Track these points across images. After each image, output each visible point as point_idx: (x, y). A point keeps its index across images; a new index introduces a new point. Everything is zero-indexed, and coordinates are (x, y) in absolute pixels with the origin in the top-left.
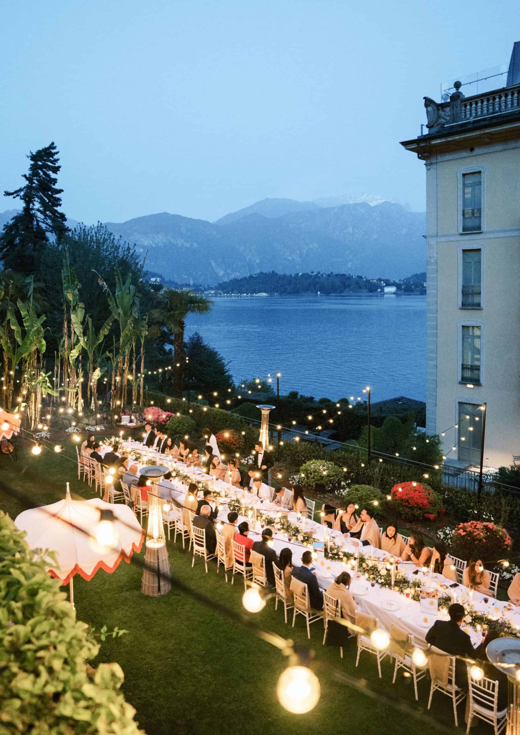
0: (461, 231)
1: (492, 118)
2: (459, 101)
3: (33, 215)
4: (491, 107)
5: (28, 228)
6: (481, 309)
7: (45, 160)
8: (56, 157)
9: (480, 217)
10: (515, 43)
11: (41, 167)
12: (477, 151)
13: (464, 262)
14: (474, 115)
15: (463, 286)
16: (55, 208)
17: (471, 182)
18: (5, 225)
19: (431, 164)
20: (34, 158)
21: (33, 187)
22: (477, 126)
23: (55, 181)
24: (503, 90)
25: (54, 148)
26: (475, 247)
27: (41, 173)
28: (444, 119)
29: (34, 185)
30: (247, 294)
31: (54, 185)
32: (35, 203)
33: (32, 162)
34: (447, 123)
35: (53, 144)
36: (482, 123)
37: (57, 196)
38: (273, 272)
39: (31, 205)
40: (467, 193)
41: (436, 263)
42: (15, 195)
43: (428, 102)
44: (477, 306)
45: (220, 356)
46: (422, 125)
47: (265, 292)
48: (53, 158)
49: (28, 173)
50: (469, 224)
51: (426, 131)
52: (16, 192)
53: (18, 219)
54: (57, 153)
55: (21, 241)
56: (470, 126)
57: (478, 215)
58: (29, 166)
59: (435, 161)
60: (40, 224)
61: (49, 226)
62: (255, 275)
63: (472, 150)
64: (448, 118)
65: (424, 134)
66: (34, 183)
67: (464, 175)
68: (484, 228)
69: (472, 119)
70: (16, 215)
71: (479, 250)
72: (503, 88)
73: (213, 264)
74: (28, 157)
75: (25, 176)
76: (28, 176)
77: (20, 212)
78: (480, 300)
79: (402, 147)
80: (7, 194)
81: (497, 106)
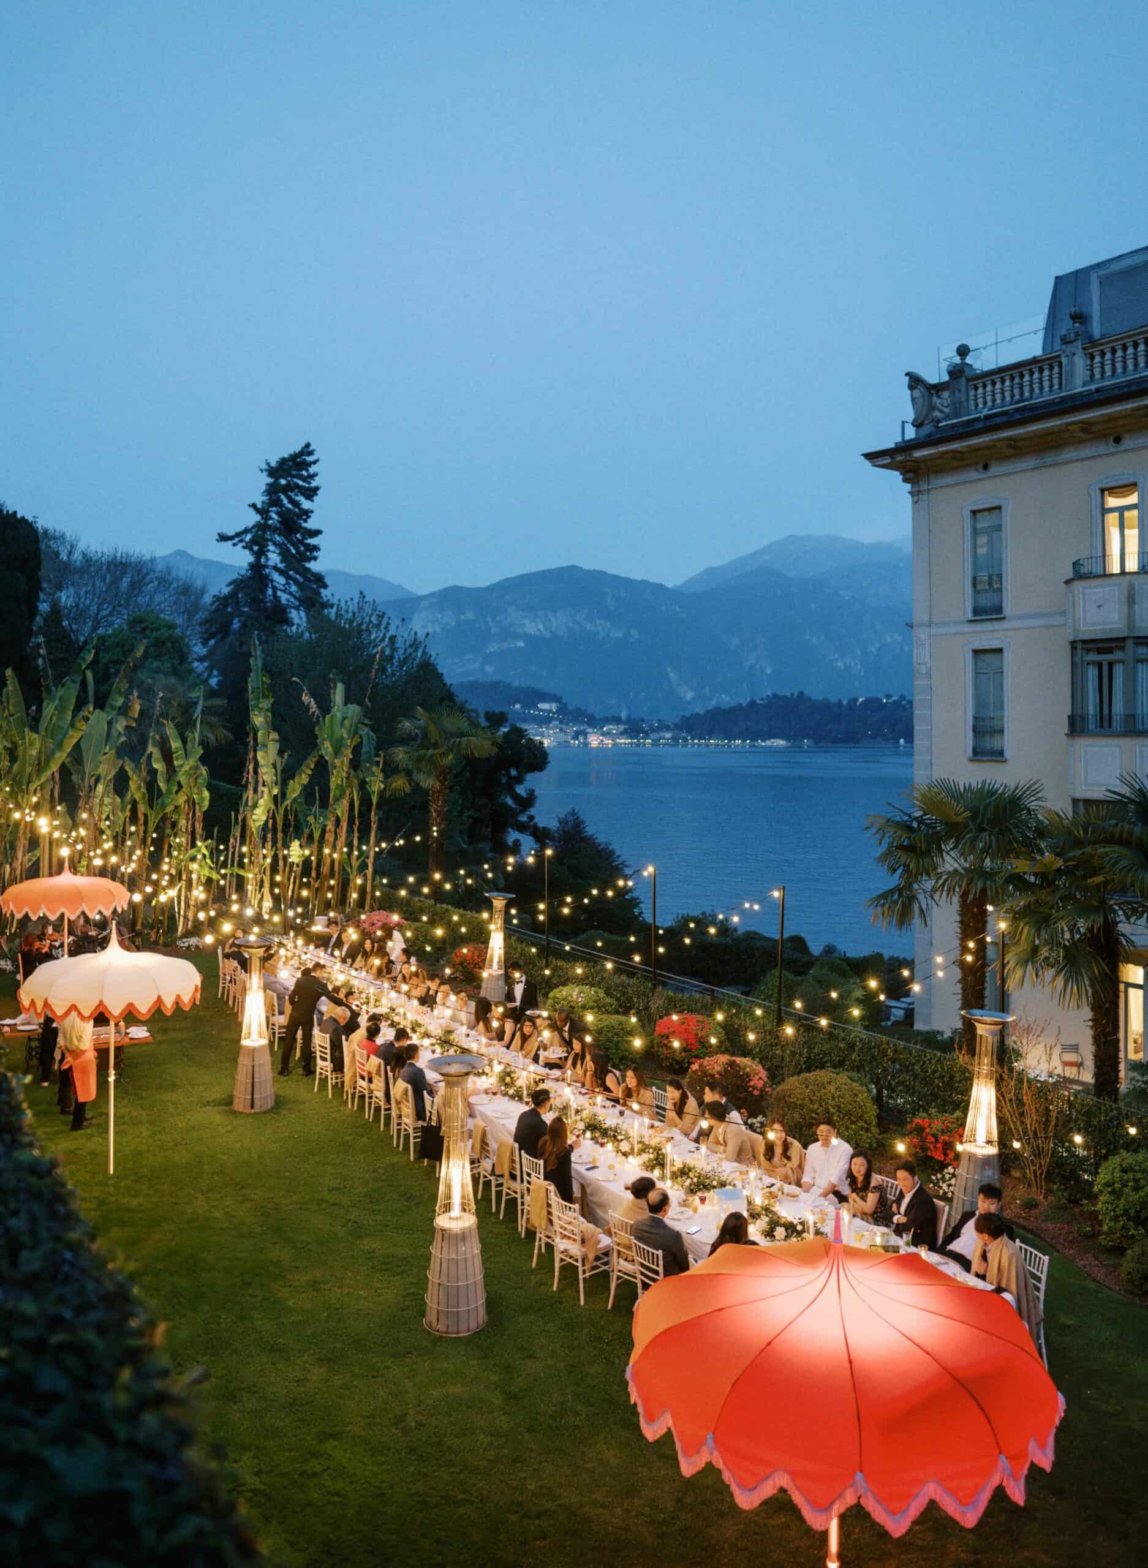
0: (970, 615)
1: (1017, 410)
2: (963, 380)
3: (267, 577)
4: (1016, 391)
5: (256, 602)
6: (1005, 761)
7: (293, 476)
8: (312, 469)
9: (1000, 590)
10: (1057, 278)
11: (286, 489)
12: (994, 469)
13: (977, 673)
14: (989, 404)
15: (975, 718)
16: (307, 565)
17: (986, 525)
18: (214, 596)
19: (919, 492)
20: (272, 472)
21: (269, 527)
22: (991, 424)
23: (307, 514)
24: (1035, 361)
25: (311, 453)
26: (995, 645)
27: (285, 501)
28: (941, 411)
29: (270, 522)
30: (744, 741)
31: (305, 521)
32: (270, 555)
33: (270, 480)
34: (945, 419)
35: (308, 445)
36: (999, 420)
37: (312, 541)
38: (801, 693)
39: (263, 560)
40: (981, 547)
41: (929, 675)
42: (237, 540)
43: (915, 381)
44: (998, 755)
45: (621, 860)
46: (903, 422)
47: (782, 738)
48: (307, 471)
49: (260, 499)
50: (986, 601)
51: (911, 433)
52: (238, 535)
53: (239, 584)
54: (315, 462)
55: (244, 626)
56: (980, 425)
57: (998, 586)
58: (264, 488)
59: (925, 487)
60: (279, 593)
61: (295, 597)
62: (762, 699)
63: (986, 467)
64: (946, 410)
65: (907, 438)
66: (271, 518)
67: (974, 513)
68: (1008, 610)
69: (985, 412)
70: (235, 576)
71: (1000, 651)
72: (1035, 358)
73: (673, 676)
74: (262, 470)
75: (254, 506)
76: (259, 505)
77: (243, 572)
78: (1003, 744)
79: (867, 463)
80: (223, 538)
81: (1026, 390)
